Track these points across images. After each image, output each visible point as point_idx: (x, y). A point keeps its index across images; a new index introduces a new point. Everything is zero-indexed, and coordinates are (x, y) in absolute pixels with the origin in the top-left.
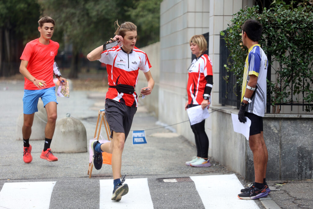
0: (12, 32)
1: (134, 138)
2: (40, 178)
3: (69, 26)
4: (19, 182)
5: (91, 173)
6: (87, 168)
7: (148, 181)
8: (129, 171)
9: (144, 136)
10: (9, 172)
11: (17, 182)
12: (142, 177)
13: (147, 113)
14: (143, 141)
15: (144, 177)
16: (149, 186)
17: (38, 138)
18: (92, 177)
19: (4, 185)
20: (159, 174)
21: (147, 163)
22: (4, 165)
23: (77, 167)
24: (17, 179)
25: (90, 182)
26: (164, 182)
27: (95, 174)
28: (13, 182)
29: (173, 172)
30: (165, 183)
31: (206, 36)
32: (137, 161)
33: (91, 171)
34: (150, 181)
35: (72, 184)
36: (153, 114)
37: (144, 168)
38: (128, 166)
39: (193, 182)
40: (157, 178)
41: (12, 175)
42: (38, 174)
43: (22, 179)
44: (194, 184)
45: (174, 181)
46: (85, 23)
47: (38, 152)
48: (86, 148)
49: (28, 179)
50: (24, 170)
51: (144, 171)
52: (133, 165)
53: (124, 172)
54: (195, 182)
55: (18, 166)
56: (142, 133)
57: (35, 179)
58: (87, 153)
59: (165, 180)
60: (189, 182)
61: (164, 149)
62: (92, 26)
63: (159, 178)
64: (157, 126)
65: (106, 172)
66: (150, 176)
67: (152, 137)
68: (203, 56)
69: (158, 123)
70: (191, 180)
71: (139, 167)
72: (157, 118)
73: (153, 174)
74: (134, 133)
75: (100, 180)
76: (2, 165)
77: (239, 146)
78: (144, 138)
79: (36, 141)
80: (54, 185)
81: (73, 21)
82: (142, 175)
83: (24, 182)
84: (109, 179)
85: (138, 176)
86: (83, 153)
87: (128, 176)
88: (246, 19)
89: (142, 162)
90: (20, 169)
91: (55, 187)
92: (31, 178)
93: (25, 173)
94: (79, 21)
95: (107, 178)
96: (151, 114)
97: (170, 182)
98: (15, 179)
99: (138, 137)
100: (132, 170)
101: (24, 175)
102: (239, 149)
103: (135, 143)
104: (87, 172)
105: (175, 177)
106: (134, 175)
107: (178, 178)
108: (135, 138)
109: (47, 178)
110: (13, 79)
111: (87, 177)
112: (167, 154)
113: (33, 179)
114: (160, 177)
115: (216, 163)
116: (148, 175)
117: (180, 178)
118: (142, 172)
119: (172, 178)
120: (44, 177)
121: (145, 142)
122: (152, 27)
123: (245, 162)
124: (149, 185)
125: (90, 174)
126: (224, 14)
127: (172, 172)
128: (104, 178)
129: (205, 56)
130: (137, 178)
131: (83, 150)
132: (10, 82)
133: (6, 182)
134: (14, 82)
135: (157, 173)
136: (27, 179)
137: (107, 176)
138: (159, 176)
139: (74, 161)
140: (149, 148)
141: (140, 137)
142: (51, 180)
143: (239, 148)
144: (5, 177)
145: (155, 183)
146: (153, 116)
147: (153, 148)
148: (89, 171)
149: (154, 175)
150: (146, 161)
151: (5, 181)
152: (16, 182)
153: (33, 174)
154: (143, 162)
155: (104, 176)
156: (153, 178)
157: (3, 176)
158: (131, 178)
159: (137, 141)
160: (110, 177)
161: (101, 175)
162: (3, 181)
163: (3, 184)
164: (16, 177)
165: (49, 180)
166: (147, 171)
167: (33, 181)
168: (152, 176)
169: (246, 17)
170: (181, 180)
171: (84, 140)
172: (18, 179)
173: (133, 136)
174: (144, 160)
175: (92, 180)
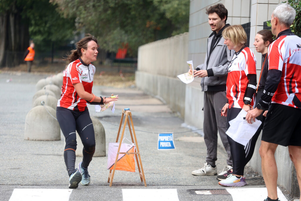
0: (17, 17)
1: (160, 142)
2: (54, 185)
3: (84, 12)
4: (30, 188)
5: (112, 181)
6: (107, 175)
7: (178, 192)
8: (155, 180)
9: (171, 140)
10: (19, 176)
11: (29, 188)
12: (170, 188)
13: (171, 113)
14: (170, 145)
15: (173, 188)
16: (179, 198)
17: (49, 138)
18: (112, 185)
19: (14, 191)
20: (190, 185)
21: (174, 171)
22: (12, 168)
23: (95, 173)
24: (27, 185)
25: (111, 191)
26: (196, 194)
27: (116, 183)
28: (23, 188)
29: (206, 183)
30: (198, 195)
31: (247, 27)
32: (163, 168)
33: (112, 178)
34: (179, 192)
35: (91, 193)
36: (178, 114)
37: (172, 177)
38: (153, 175)
39: (231, 195)
40: (188, 189)
41: (22, 180)
42: (51, 180)
43: (33, 185)
44: (232, 197)
45: (208, 193)
46: (101, 9)
47: (49, 155)
48: (105, 151)
49: (40, 185)
50: (35, 175)
51: (172, 181)
52: (159, 173)
53: (149, 181)
54: (232, 195)
55: (28, 169)
56: (170, 137)
57: (48, 185)
58: (105, 157)
59: (197, 192)
60: (225, 195)
61: (193, 156)
62: (109, 12)
63: (190, 189)
64: (183, 128)
65: (129, 180)
66: (180, 186)
67: (178, 140)
68: (243, 50)
69: (184, 125)
70: (228, 193)
71: (167, 175)
72: (182, 119)
73: (182, 184)
74: (160, 137)
75: (122, 189)
76: (11, 168)
77: (284, 155)
78: (171, 142)
79: (47, 142)
80: (71, 193)
81: (88, 6)
82: (170, 185)
83: (36, 188)
84: (132, 188)
85: (165, 186)
86: (101, 157)
87: (154, 185)
88: (298, 8)
89: (169, 170)
90: (31, 173)
91: (71, 196)
92: (43, 184)
93: (37, 178)
94: (94, 6)
95: (130, 187)
96: (176, 115)
97: (203, 195)
98: (26, 185)
99: (165, 141)
100: (159, 179)
101: (36, 180)
102: (284, 159)
103: (160, 148)
104: (107, 180)
105: (208, 188)
106: (161, 185)
107: (212, 190)
108: (162, 141)
109: (61, 185)
110: (17, 70)
111: (107, 185)
112: (197, 162)
113: (45, 185)
114: (192, 188)
115: (254, 174)
116: (177, 185)
117: (215, 190)
118: (170, 182)
119: (206, 190)
120: (58, 183)
121: (173, 147)
122: (178, 15)
123: (291, 174)
124: (179, 196)
125: (110, 181)
126: (268, 2)
127: (204, 182)
128: (127, 187)
129: (246, 50)
130: (165, 188)
131: (101, 155)
132: (14, 73)
133: (16, 187)
134: (19, 74)
135: (187, 183)
136: (38, 185)
137: (130, 185)
138: (190, 186)
139: (92, 167)
140: (176, 153)
141: (167, 141)
142: (66, 187)
143: (284, 157)
144: (15, 181)
145: (186, 195)
146: (177, 117)
147: (181, 154)
148: (109, 179)
149: (184, 185)
150: (174, 169)
151: (14, 186)
152: (27, 188)
153: (46, 180)
154: (171, 170)
155: (126, 185)
156: (183, 189)
157: (12, 180)
158: (158, 188)
159: (163, 146)
160: (134, 187)
161: (123, 183)
162: (12, 186)
163: (12, 190)
164: (27, 183)
165: (64, 187)
166: (175, 181)
167: (46, 188)
168: (182, 186)
169: (298, 6)
170: (216, 192)
171: (102, 143)
172: (29, 185)
173: (159, 140)
174: (172, 168)
175: (114, 189)
